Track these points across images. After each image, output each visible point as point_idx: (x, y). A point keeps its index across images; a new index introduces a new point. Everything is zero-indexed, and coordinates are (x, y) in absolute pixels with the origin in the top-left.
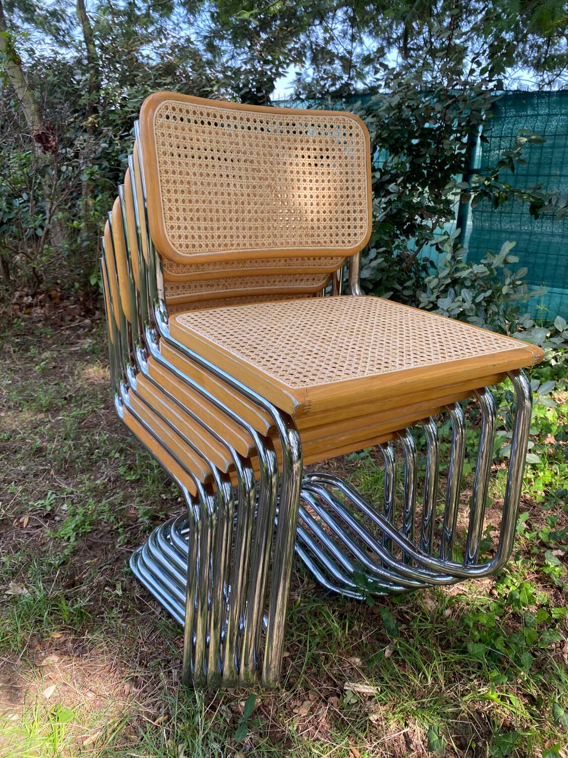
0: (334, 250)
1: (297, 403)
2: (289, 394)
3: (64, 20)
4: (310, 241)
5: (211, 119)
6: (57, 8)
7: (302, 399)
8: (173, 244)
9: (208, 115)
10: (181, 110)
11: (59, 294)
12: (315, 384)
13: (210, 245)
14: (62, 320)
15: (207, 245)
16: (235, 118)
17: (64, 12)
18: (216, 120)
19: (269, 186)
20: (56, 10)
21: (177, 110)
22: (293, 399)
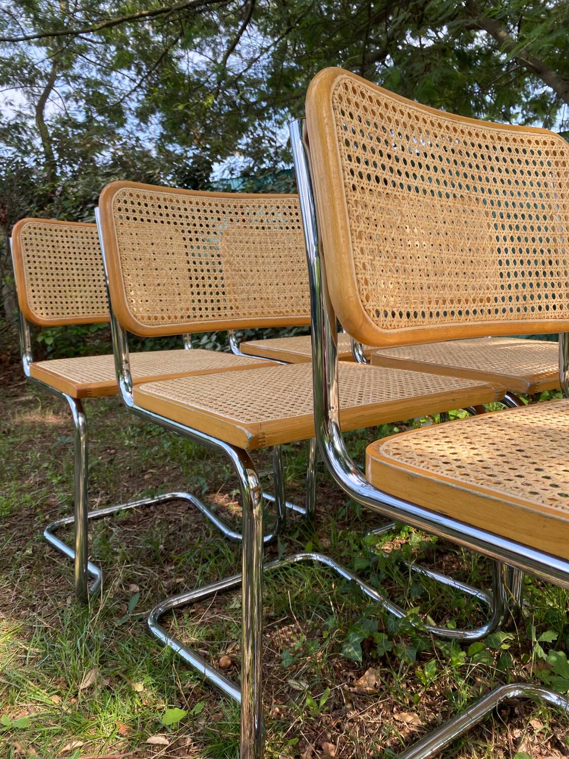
0: (296, 319)
1: (250, 435)
2: (243, 428)
3: (25, 132)
4: (272, 311)
5: (168, 204)
6: (18, 122)
7: (255, 432)
8: (135, 316)
9: (165, 200)
10: (138, 196)
11: (9, 358)
12: (269, 419)
13: (173, 317)
14: (11, 380)
15: (169, 318)
16: (191, 203)
17: (24, 124)
18: (172, 205)
19: (228, 262)
20: (17, 123)
21: (135, 195)
22: (246, 431)
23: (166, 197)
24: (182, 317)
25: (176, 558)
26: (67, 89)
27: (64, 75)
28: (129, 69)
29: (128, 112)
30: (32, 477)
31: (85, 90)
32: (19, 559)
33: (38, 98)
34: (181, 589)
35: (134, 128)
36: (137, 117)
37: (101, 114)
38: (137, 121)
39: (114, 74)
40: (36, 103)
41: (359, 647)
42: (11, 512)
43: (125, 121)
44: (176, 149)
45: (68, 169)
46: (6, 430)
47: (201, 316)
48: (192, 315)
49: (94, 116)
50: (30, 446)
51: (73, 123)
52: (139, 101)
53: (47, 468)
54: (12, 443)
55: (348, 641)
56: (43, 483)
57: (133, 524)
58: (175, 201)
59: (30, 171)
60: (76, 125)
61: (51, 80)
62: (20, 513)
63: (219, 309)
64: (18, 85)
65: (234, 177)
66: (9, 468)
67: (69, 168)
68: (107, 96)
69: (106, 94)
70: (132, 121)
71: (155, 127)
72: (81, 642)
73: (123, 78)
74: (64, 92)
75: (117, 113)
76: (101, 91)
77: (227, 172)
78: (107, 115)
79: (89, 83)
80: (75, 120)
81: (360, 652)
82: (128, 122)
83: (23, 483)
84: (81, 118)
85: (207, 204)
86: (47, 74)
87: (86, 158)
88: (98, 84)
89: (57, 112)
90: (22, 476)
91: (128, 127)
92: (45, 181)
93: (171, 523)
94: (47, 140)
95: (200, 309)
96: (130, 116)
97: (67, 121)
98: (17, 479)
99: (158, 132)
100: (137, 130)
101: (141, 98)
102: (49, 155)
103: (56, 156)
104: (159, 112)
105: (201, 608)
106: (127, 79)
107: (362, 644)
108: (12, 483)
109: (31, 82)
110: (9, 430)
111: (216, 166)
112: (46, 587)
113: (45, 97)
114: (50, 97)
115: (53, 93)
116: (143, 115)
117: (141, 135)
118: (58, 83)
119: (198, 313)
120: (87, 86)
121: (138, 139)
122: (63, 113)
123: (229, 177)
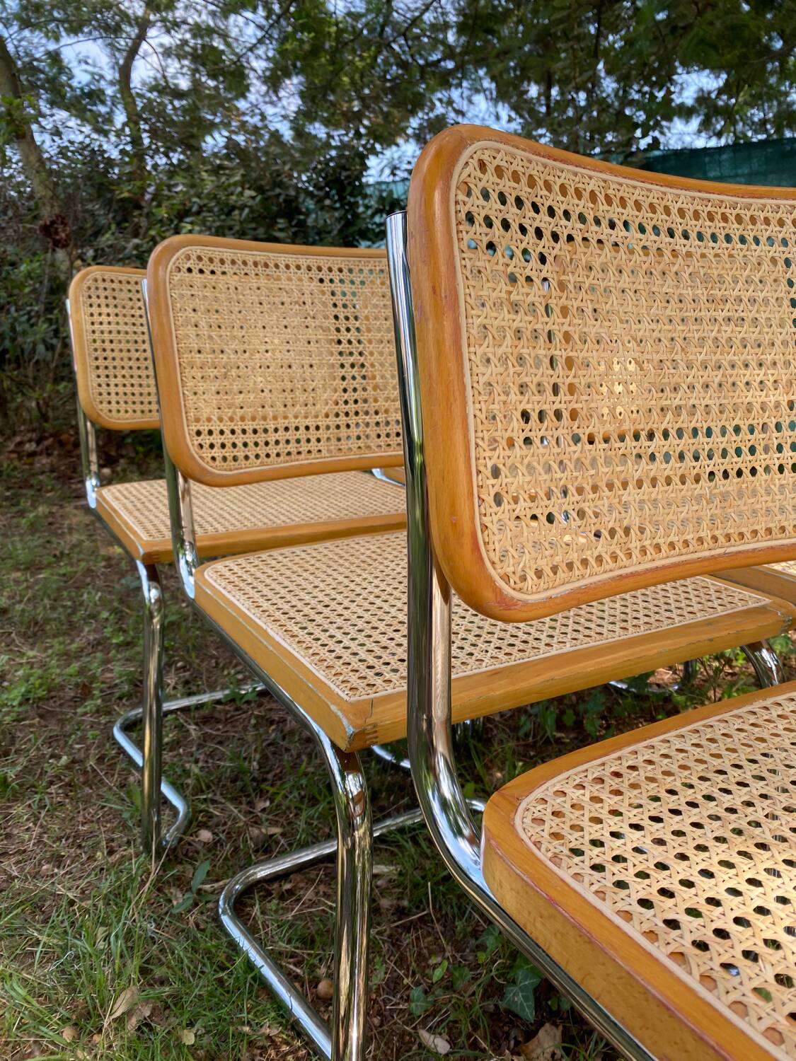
23: (258, 259)
24: (278, 455)
25: (272, 790)
26: (167, 40)
27: (164, 20)
28: (254, 11)
29: (252, 75)
30: (85, 633)
31: (192, 42)
32: (51, 772)
33: (125, 54)
34: (274, 846)
35: (261, 99)
36: (265, 82)
37: (213, 76)
38: (264, 88)
39: (232, 18)
40: (121, 62)
41: (531, 995)
42: (49, 691)
43: (247, 88)
44: (318, 130)
45: (161, 160)
46: (58, 553)
47: (309, 452)
48: (294, 451)
49: (203, 79)
50: (88, 580)
51: (173, 90)
52: (268, 59)
53: (107, 619)
54: (64, 575)
55: (514, 982)
56: (99, 643)
57: (218, 721)
58: (271, 265)
59: (110, 162)
60: (177, 94)
61: (143, 26)
62: (61, 694)
63: (339, 440)
64: (96, 34)
65: (397, 179)
66: (55, 615)
67: (164, 160)
68: (223, 52)
69: (222, 47)
70: (257, 88)
71: (291, 98)
72: (117, 936)
73: (247, 24)
74: (162, 45)
75: (236, 78)
76: (215, 44)
77: (387, 171)
78: (221, 79)
79: (198, 30)
80: (176, 85)
81: (532, 1003)
82: (252, 89)
83: (73, 641)
84: (184, 84)
85: (325, 269)
86: (137, 18)
87: (190, 143)
88: (210, 31)
89: (152, 73)
90: (72, 629)
91: (252, 97)
92: (131, 177)
93: (272, 722)
94: (133, 119)
95: (308, 441)
96: (255, 81)
97: (164, 89)
98: (65, 634)
99: (294, 108)
100: (266, 103)
101: (271, 54)
102: (136, 141)
103: (146, 141)
104: (297, 74)
105: (302, 881)
106: (252, 25)
107: (536, 990)
108: (55, 642)
109: (117, 30)
110: (62, 553)
111: (372, 161)
112: (83, 824)
113: (132, 52)
114: (141, 51)
115: (144, 46)
116: (274, 81)
117: (270, 110)
118: (152, 32)
119: (304, 447)
120: (194, 37)
121: (263, 117)
122: (159, 76)
123: (391, 178)
